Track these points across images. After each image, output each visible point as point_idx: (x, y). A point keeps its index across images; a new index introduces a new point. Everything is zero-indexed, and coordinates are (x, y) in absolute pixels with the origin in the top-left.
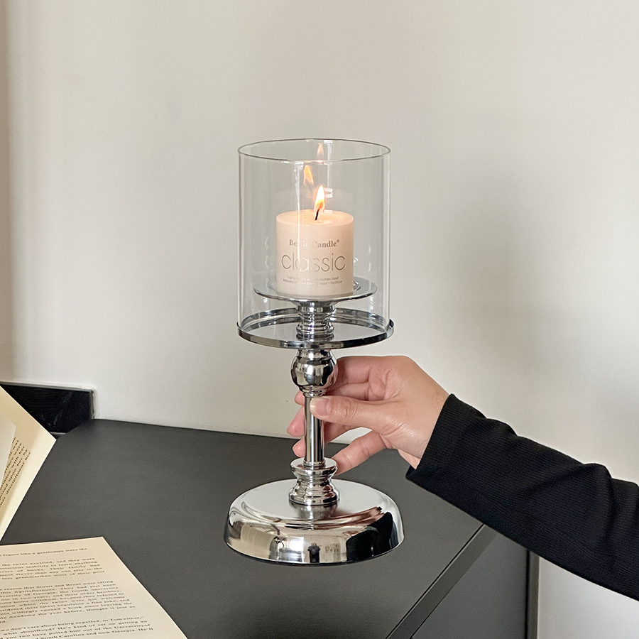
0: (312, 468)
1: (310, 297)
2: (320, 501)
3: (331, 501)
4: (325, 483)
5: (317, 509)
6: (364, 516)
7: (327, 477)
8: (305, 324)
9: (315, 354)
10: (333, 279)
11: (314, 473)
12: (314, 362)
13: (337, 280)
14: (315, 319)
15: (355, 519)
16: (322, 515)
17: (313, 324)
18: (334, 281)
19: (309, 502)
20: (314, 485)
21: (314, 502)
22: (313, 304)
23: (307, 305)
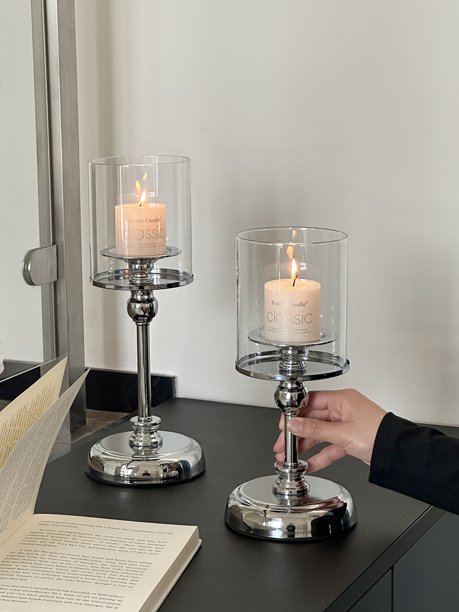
0: (289, 468)
1: (288, 342)
2: (294, 492)
3: (303, 492)
4: (298, 479)
5: (293, 498)
6: (328, 504)
7: (300, 474)
8: (286, 362)
9: (292, 384)
10: (303, 330)
11: (291, 472)
12: (291, 390)
13: (306, 331)
14: (292, 359)
15: (322, 505)
16: (296, 502)
17: (291, 362)
18: (304, 331)
19: (287, 492)
20: (291, 480)
21: (291, 492)
22: (291, 348)
23: (287, 348)
